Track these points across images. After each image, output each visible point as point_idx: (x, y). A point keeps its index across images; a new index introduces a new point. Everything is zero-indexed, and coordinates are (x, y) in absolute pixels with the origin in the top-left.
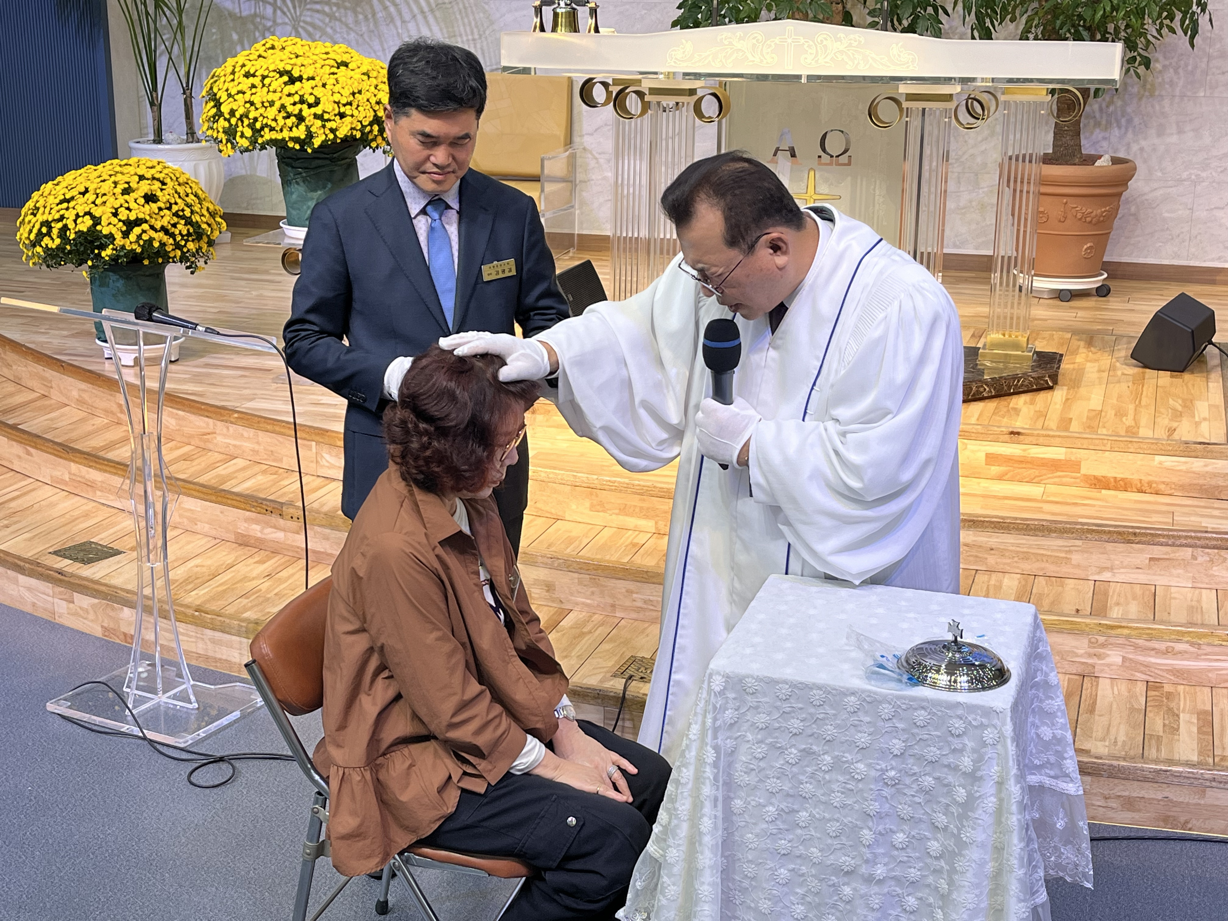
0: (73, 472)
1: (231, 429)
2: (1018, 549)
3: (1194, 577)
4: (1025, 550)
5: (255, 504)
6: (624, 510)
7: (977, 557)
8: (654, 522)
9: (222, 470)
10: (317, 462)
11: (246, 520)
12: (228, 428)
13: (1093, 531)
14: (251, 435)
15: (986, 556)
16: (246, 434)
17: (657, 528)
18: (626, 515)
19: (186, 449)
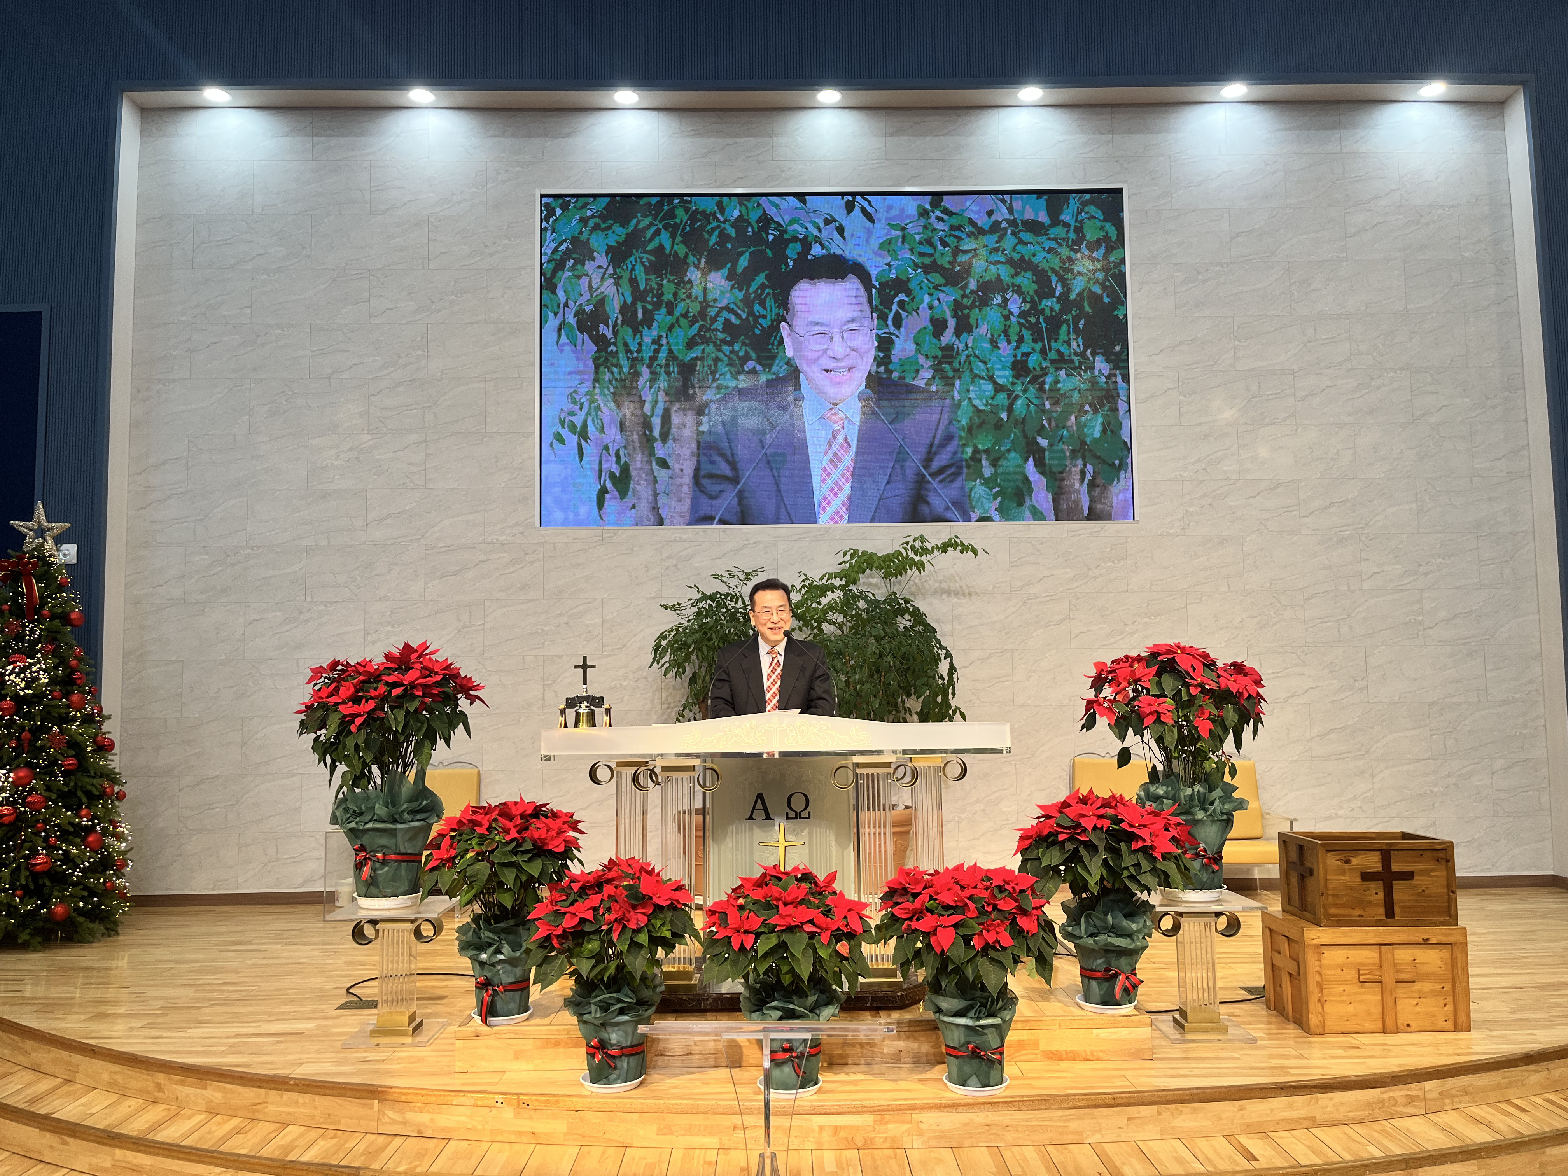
0: (115, 1158)
1: (285, 1097)
2: (1030, 1123)
3: (1162, 1131)
4: (1034, 1123)
6: (690, 1130)
7: (996, 1134)
8: (718, 1138)
9: (281, 1140)
10: (379, 1119)
12: (281, 1096)
13: (1083, 1100)
14: (307, 1100)
15: (1003, 1133)
16: (301, 1100)
17: (721, 1144)
18: (693, 1135)
19: (235, 1122)
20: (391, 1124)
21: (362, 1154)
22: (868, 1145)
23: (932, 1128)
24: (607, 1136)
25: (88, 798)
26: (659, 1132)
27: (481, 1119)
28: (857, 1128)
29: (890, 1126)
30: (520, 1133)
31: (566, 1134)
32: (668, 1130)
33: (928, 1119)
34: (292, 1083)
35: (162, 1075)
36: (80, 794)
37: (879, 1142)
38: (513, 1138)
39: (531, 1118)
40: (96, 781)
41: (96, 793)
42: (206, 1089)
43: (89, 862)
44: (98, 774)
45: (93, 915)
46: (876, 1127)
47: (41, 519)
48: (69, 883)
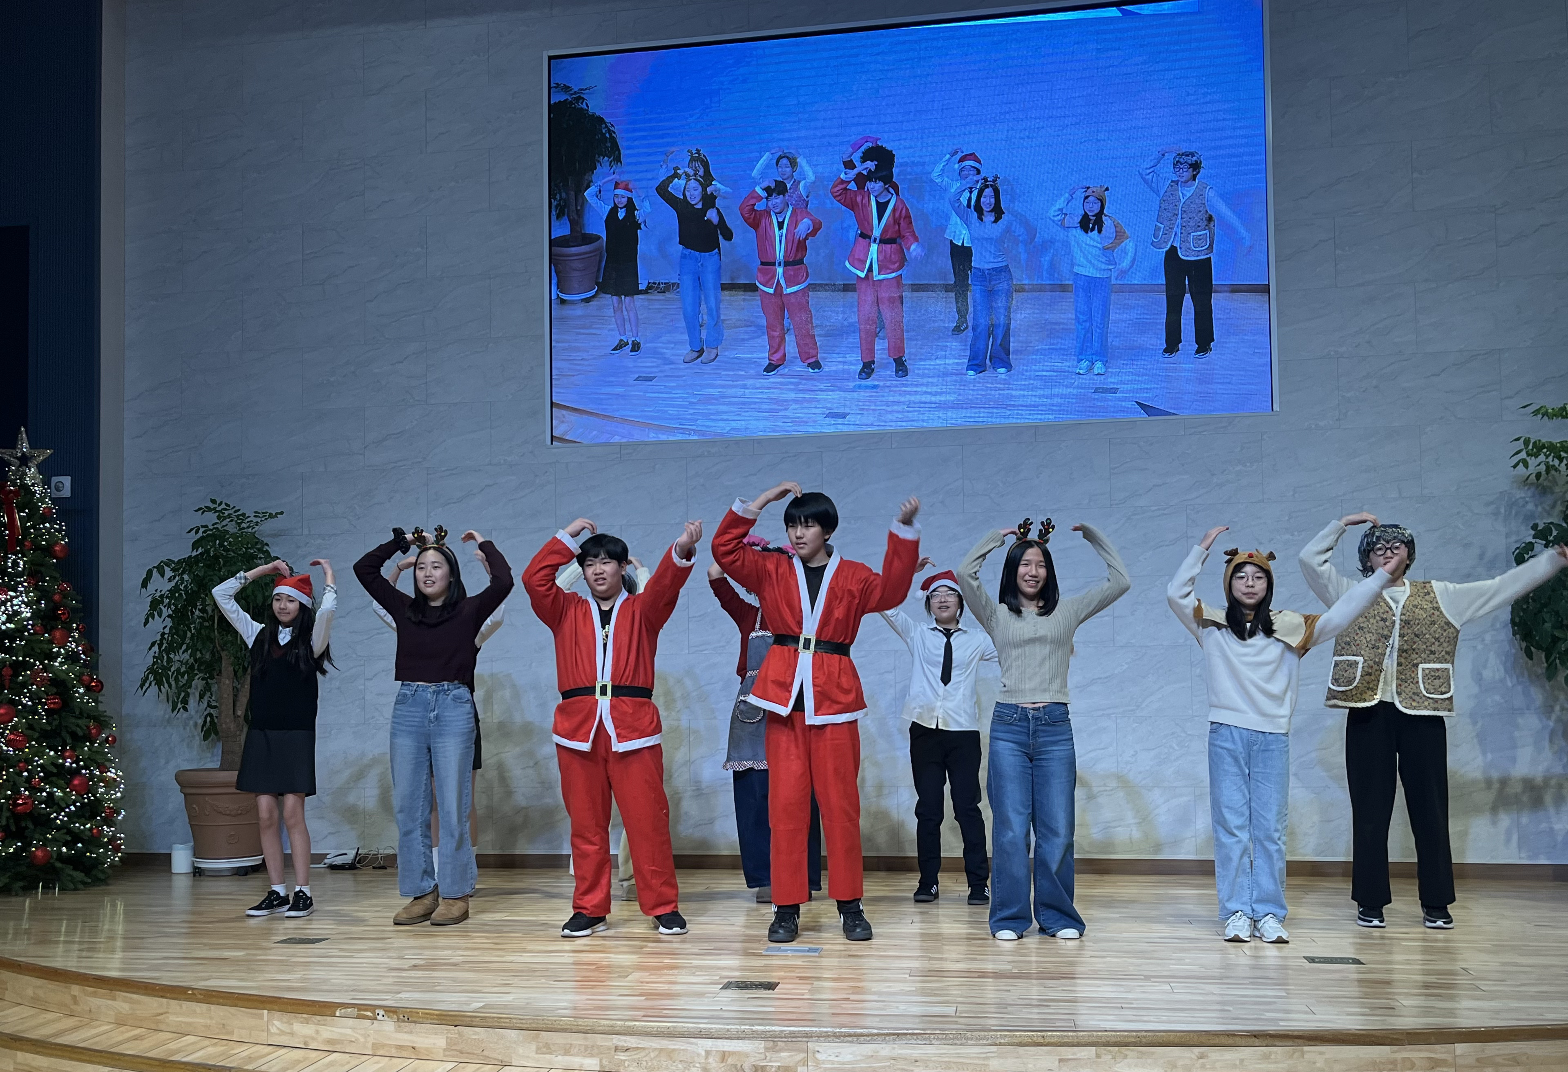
1: (184, 1007)
10: (268, 1030)
12: (181, 1006)
14: (203, 1010)
18: (572, 1055)
19: (138, 1031)
20: (279, 1035)
21: (243, 1058)
23: (830, 1058)
24: (485, 1053)
25: (73, 740)
26: (538, 1051)
27: (363, 1032)
28: (747, 1055)
29: (783, 1054)
30: (400, 1047)
31: (444, 1050)
32: (547, 1049)
34: (190, 992)
35: (78, 987)
36: (64, 734)
38: (394, 1052)
39: (411, 1032)
40: (82, 722)
41: (80, 733)
42: (114, 999)
43: (75, 806)
44: (85, 715)
45: (77, 862)
46: (767, 1054)
47: (25, 447)
48: (53, 826)
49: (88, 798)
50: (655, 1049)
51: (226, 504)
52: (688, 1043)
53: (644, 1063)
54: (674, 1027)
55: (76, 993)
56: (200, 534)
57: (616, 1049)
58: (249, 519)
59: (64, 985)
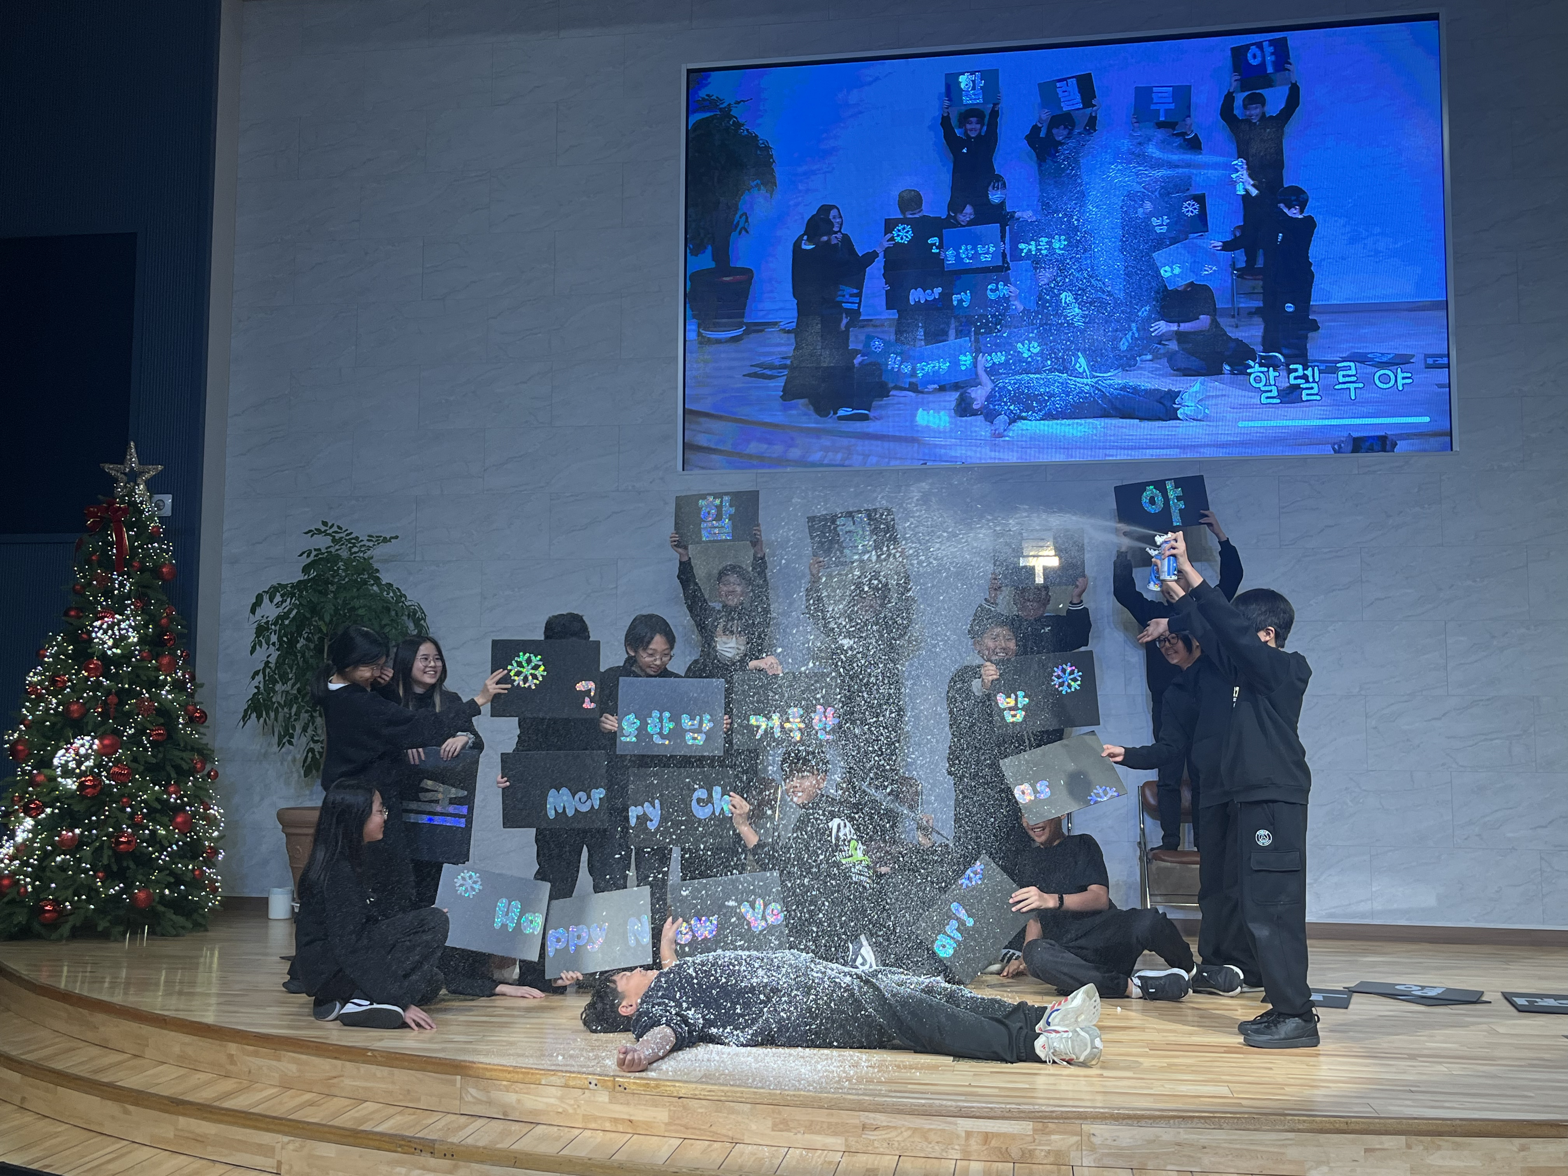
0: (180, 1127)
1: (362, 1070)
2: (1231, 1146)
3: (1412, 1169)
4: (1238, 1146)
5: (403, 1143)
6: (811, 1128)
7: (1190, 1156)
8: (844, 1139)
9: (354, 1113)
10: (461, 1098)
11: (389, 1163)
12: (358, 1069)
13: (1304, 1121)
14: (387, 1074)
15: (1199, 1155)
16: (379, 1074)
17: (847, 1146)
18: (813, 1133)
19: (307, 1096)
20: (474, 1104)
21: (440, 1130)
22: (1026, 1157)
23: (1109, 1142)
24: (713, 1129)
25: (177, 773)
26: (775, 1127)
27: (572, 1102)
28: (1013, 1137)
29: (1053, 1137)
30: (615, 1120)
31: (666, 1124)
32: (785, 1126)
33: (1101, 1132)
34: (369, 1054)
35: (233, 1045)
36: (169, 768)
37: (1040, 1155)
38: (608, 1126)
39: (628, 1104)
40: (186, 755)
41: (185, 767)
42: (279, 1060)
43: (177, 845)
44: (189, 748)
45: (181, 906)
46: (1036, 1137)
47: (133, 460)
48: (155, 867)
49: (191, 837)
50: (909, 1128)
51: (339, 527)
52: (946, 1123)
53: (896, 1144)
54: (931, 1106)
55: (233, 1052)
56: (312, 558)
57: (864, 1127)
58: (362, 543)
59: (218, 1042)
